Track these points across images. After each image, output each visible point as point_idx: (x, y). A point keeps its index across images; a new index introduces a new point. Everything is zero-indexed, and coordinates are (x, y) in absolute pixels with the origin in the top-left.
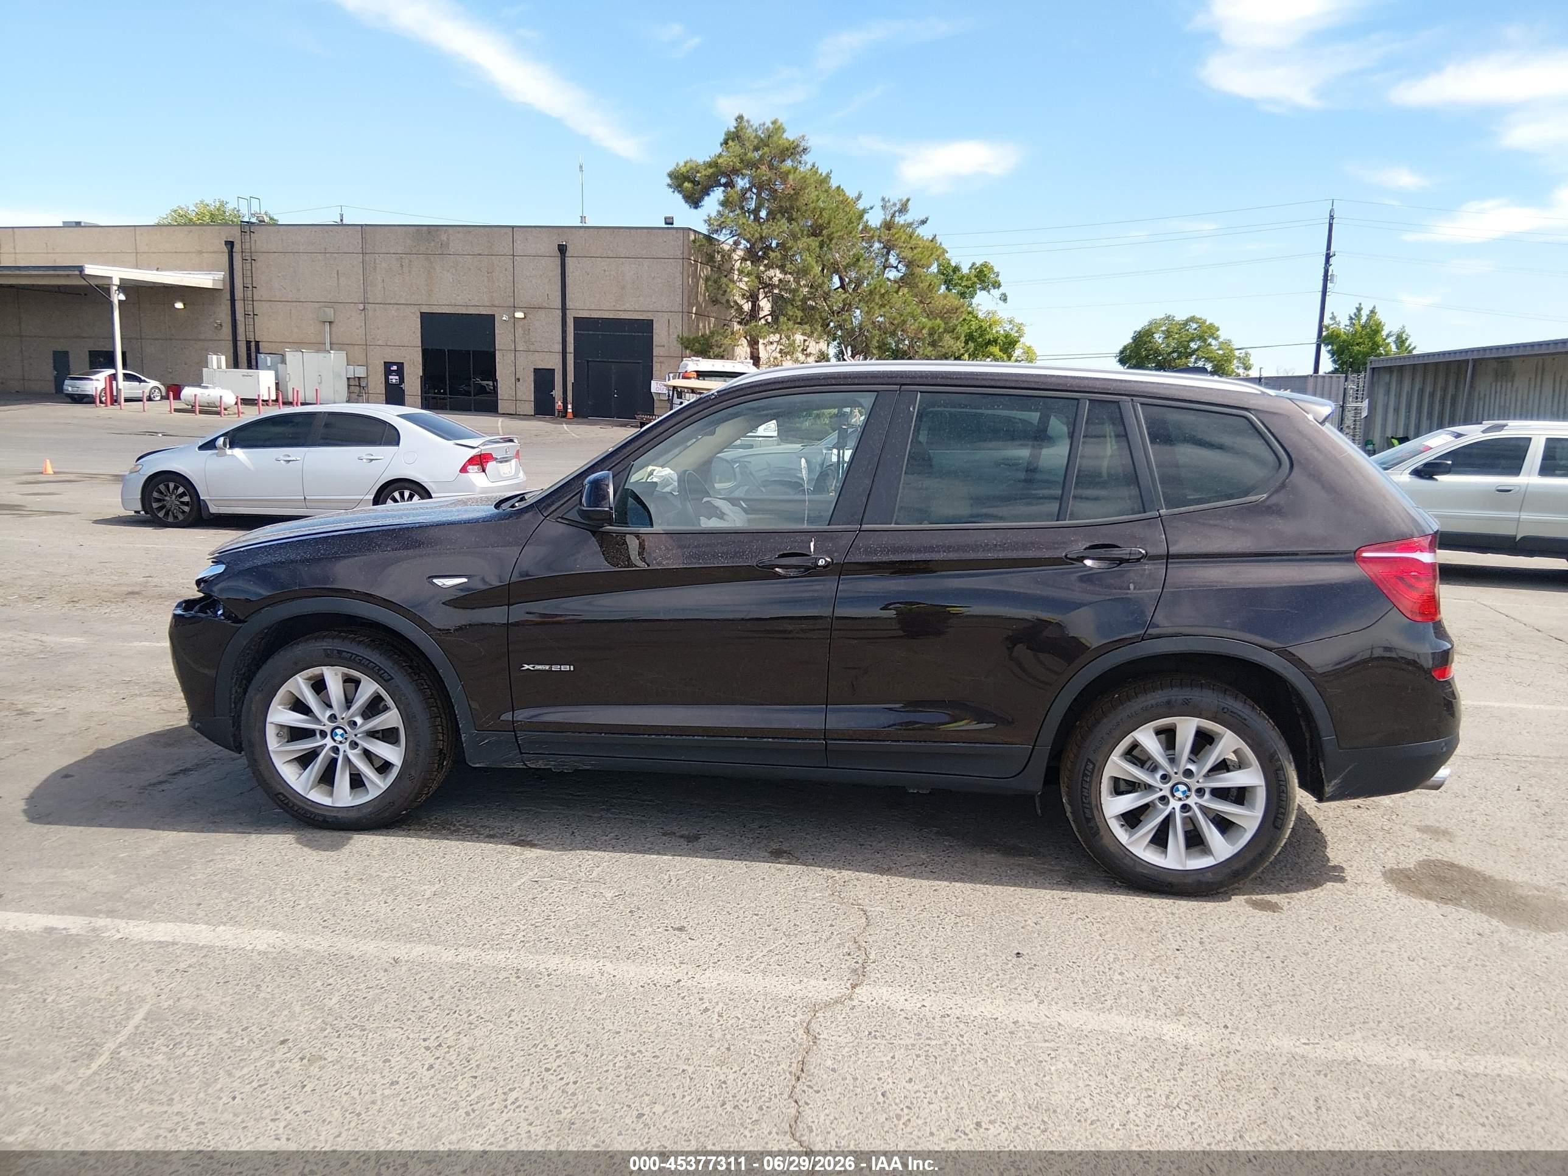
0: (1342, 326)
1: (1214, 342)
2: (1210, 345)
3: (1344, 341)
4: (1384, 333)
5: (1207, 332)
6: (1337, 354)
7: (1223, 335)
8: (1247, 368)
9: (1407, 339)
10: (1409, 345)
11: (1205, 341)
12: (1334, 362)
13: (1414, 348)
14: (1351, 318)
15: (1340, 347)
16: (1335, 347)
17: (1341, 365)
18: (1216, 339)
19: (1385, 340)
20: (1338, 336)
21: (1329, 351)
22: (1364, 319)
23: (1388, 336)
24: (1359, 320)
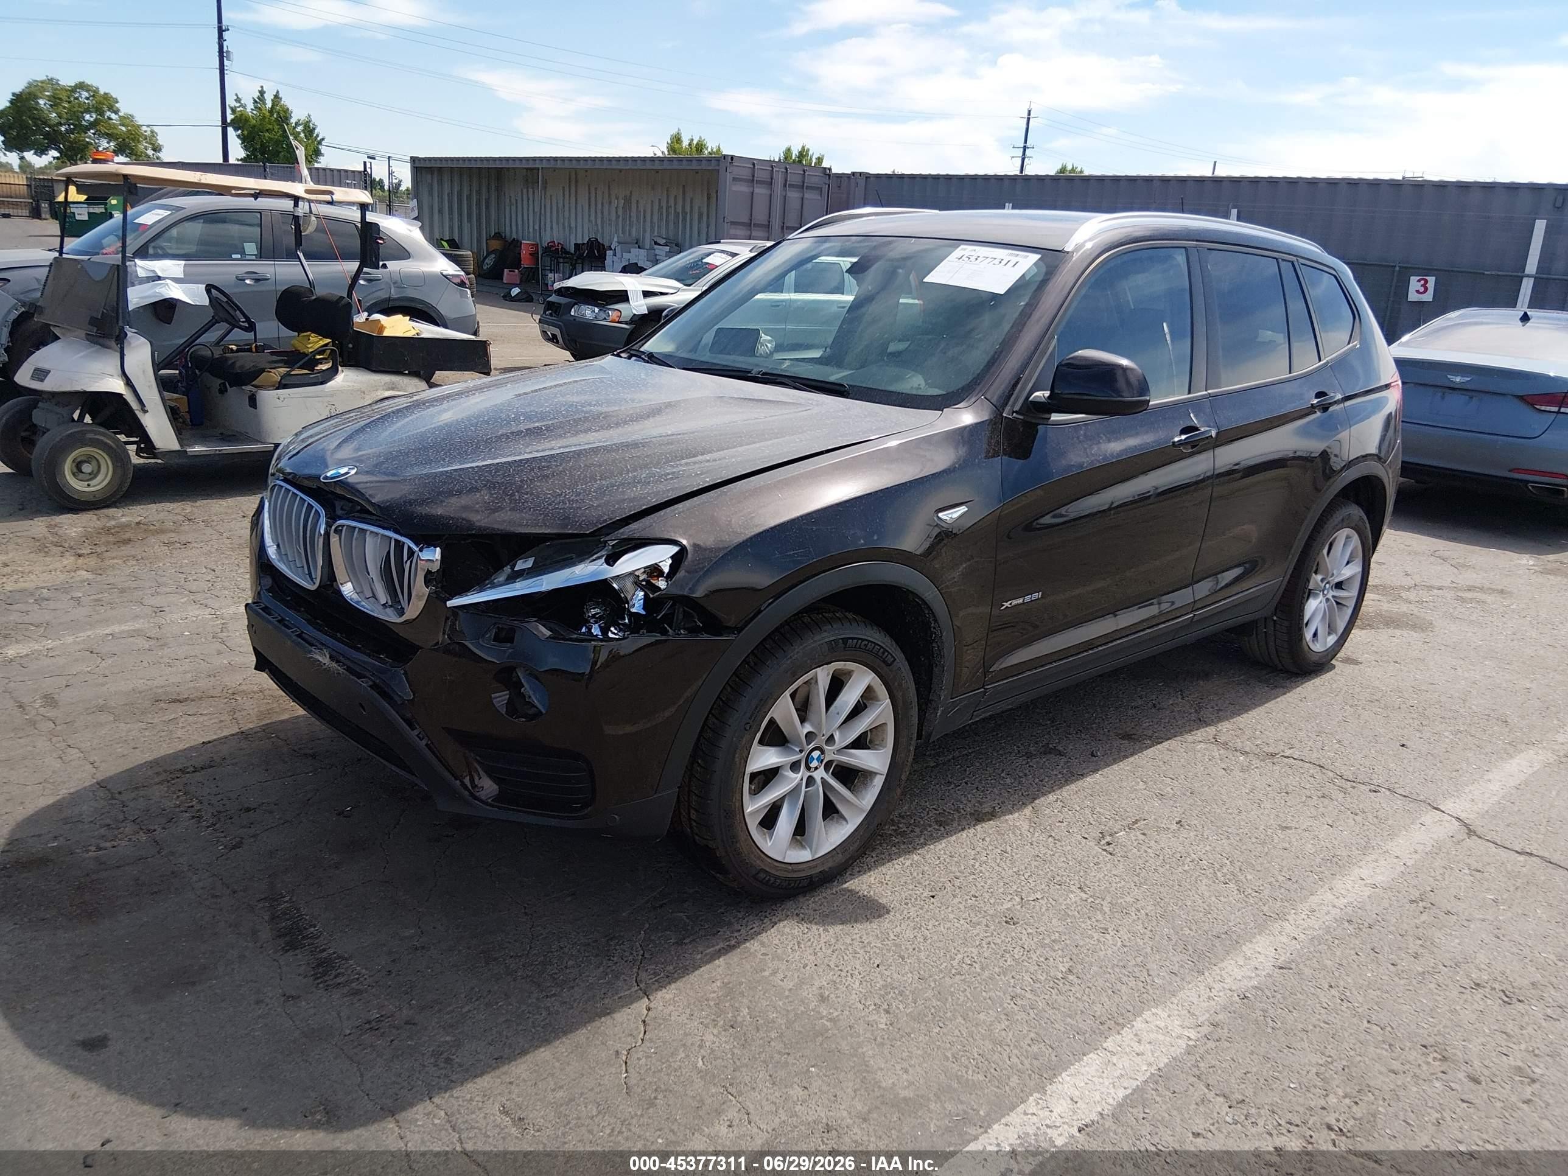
0: (249, 110)
1: (113, 116)
2: (110, 118)
3: (254, 126)
4: (293, 121)
5: (104, 103)
6: (247, 141)
7: (124, 108)
8: (157, 149)
9: (314, 129)
10: (318, 136)
11: (102, 114)
12: (246, 148)
13: (323, 139)
14: (255, 102)
15: (250, 133)
16: (246, 132)
17: (253, 152)
18: (116, 112)
19: (294, 128)
20: (247, 120)
21: (238, 136)
22: (269, 105)
23: (297, 124)
24: (265, 104)
